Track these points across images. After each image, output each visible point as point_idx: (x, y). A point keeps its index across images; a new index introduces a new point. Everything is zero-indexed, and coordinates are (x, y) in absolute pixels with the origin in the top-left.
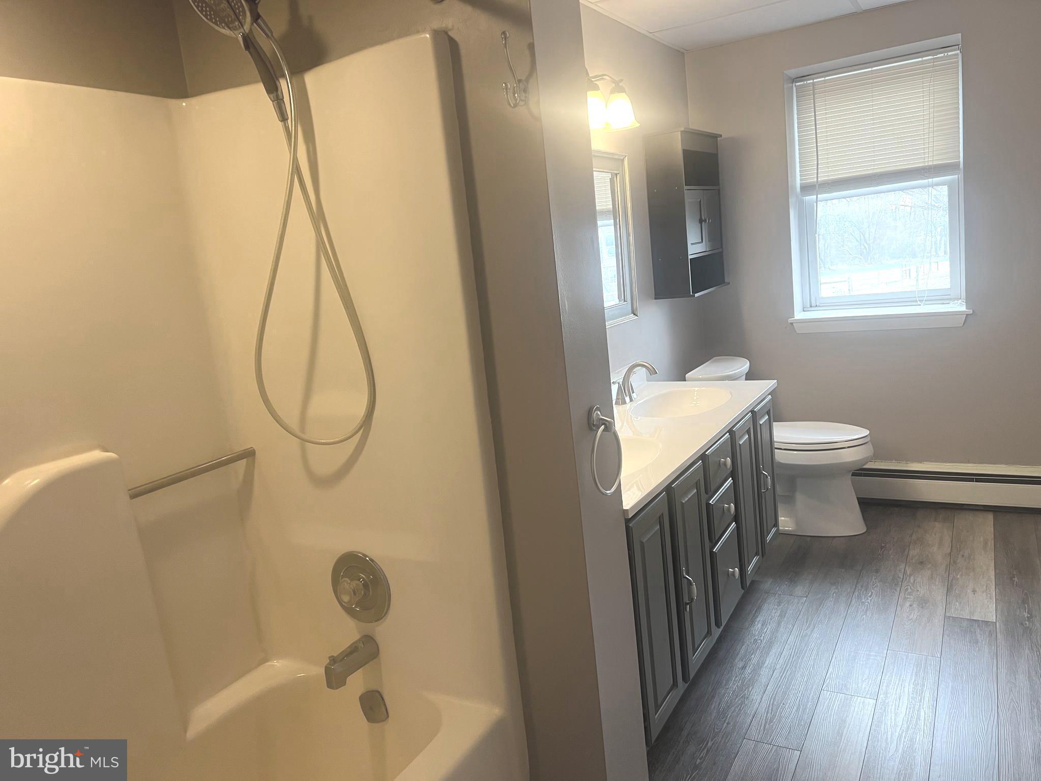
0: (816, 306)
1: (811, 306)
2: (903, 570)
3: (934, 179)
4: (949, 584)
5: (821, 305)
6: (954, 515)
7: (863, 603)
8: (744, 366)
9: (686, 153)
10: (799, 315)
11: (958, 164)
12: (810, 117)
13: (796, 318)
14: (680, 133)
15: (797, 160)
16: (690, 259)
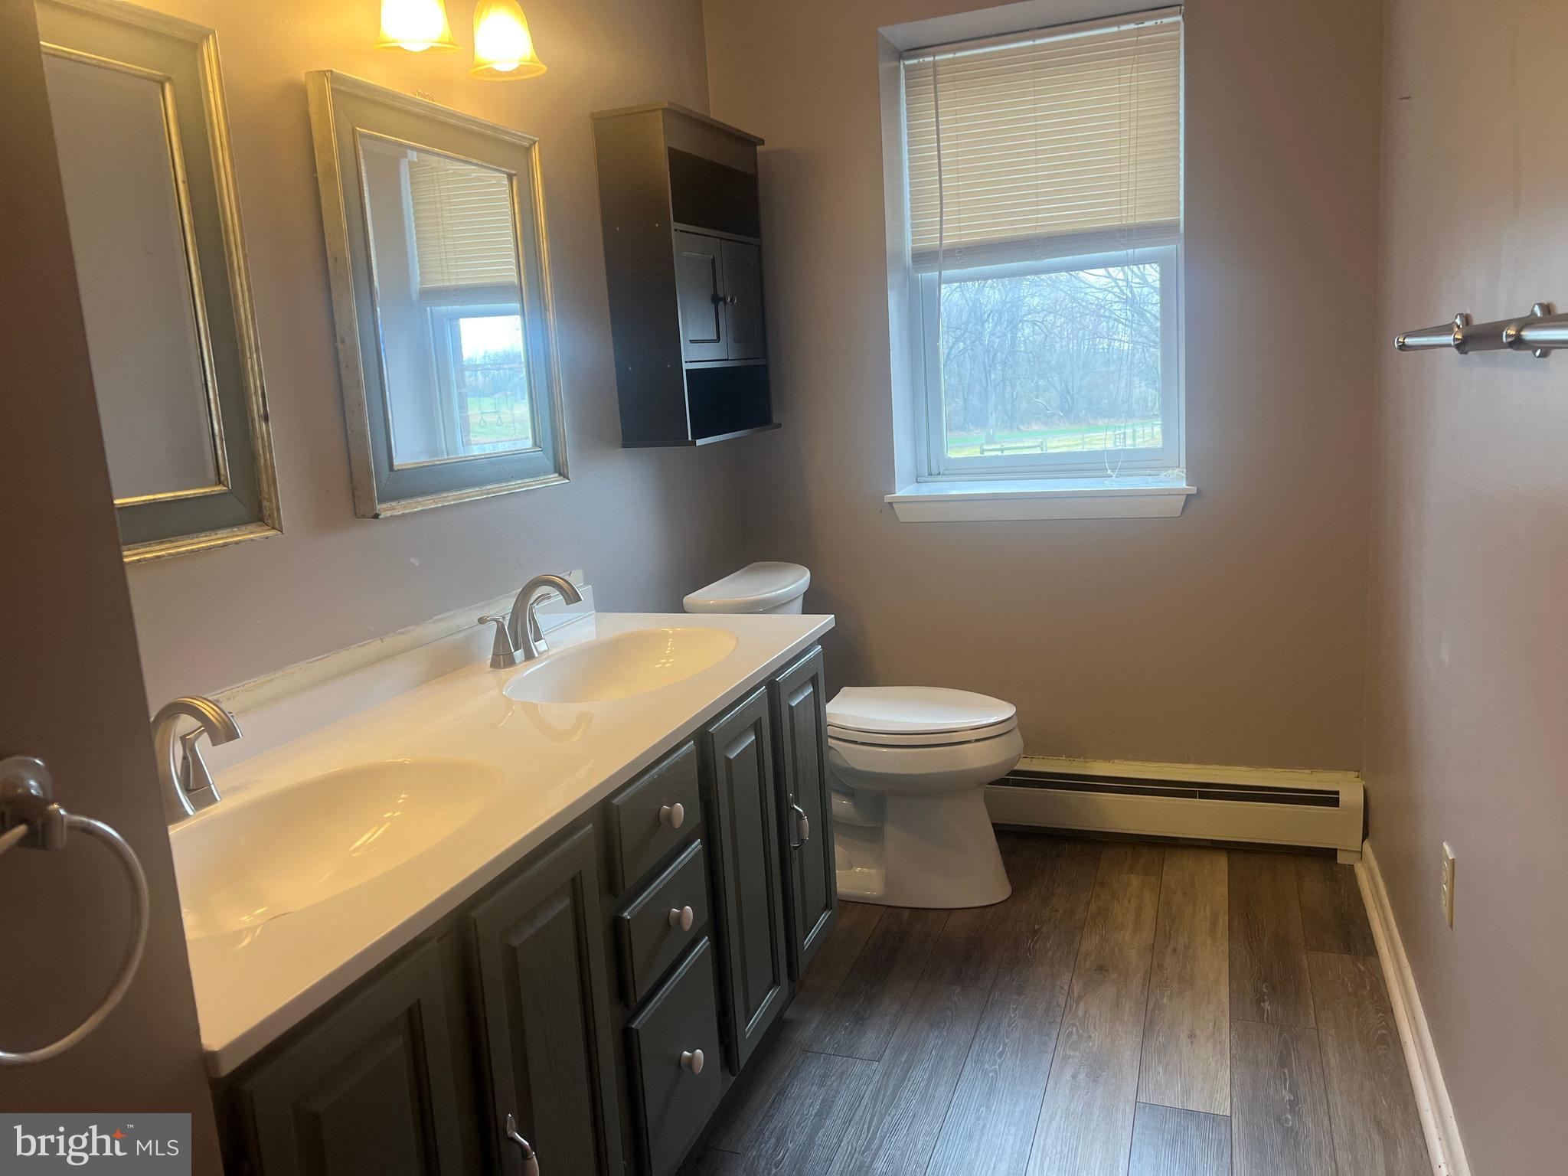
0: (939, 474)
1: (930, 474)
2: (1066, 988)
3: (1136, 250)
4: (1148, 1020)
5: (946, 472)
6: (1163, 858)
7: (986, 1072)
8: (799, 580)
9: (674, 155)
10: (904, 490)
11: (1174, 226)
12: (929, 124)
13: (897, 494)
14: (661, 112)
15: (908, 204)
16: (687, 370)
